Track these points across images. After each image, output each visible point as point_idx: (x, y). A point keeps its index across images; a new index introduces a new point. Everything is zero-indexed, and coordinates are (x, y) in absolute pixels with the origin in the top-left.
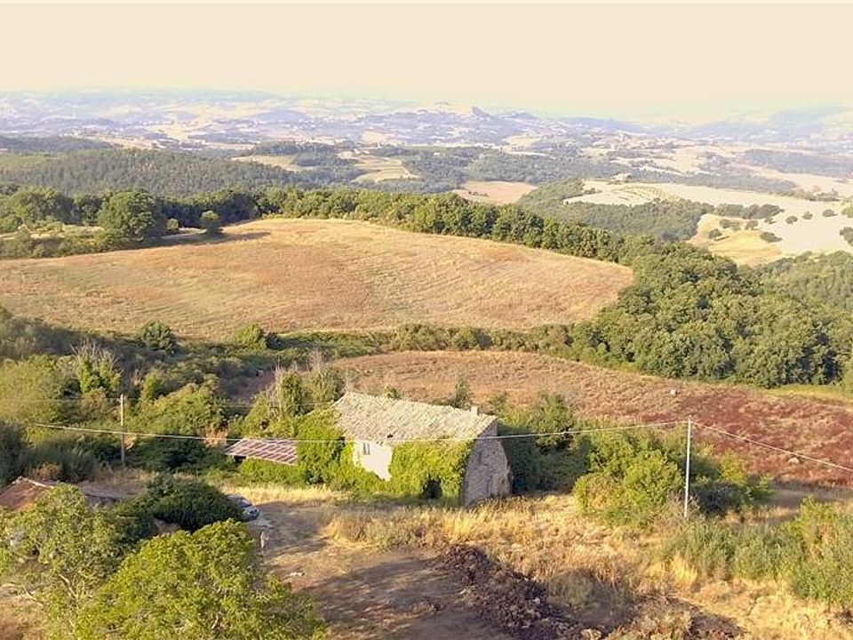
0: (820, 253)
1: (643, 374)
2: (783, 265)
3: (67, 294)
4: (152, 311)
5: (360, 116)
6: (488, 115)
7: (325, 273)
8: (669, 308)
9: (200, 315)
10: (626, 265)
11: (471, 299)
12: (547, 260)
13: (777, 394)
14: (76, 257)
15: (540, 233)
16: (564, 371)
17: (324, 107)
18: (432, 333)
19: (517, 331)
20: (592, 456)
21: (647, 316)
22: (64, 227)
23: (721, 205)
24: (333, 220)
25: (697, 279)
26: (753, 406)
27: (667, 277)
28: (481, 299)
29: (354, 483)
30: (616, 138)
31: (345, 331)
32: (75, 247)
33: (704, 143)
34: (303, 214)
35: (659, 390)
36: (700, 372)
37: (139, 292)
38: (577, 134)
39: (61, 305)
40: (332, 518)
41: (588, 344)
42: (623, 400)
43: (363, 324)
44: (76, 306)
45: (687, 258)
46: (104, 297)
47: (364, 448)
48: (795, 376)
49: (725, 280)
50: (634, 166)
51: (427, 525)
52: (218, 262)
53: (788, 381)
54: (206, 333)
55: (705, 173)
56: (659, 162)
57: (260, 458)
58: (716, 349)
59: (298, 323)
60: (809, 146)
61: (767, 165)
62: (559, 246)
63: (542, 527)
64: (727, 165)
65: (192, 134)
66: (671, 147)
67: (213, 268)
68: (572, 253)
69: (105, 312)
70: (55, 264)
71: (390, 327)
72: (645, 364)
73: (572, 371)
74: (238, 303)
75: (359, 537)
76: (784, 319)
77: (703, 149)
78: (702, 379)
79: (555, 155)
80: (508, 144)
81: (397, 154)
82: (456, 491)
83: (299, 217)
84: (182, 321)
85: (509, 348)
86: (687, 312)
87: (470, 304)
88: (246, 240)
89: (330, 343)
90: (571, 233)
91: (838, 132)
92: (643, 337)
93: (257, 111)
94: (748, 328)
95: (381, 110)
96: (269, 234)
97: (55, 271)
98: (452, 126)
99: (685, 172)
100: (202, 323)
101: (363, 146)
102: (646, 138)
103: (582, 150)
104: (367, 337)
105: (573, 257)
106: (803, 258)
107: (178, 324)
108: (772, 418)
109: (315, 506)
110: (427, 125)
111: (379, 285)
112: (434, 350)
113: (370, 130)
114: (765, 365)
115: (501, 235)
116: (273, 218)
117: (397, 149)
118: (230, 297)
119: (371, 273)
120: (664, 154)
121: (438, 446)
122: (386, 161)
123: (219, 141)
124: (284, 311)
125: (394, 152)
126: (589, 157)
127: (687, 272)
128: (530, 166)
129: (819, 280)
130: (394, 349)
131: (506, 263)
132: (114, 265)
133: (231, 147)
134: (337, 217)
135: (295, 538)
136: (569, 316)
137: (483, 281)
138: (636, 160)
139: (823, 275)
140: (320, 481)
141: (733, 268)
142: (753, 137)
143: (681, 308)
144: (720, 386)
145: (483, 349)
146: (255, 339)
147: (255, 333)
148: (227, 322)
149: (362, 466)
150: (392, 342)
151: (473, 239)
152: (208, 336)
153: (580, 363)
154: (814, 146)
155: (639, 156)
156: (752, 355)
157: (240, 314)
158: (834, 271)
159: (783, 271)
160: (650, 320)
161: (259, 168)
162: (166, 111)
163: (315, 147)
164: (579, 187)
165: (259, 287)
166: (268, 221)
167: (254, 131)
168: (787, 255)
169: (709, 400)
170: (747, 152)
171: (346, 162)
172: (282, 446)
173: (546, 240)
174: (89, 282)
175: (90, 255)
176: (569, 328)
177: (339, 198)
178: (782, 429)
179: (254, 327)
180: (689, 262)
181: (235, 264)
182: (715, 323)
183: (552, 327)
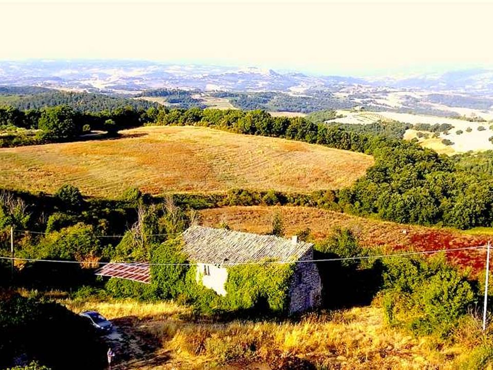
0: (478, 151)
1: (384, 221)
2: (456, 158)
3: (16, 170)
4: (71, 180)
5: (204, 75)
6: (279, 75)
7: (182, 158)
8: (399, 180)
9: (101, 183)
10: (369, 154)
11: (274, 174)
12: (320, 151)
13: (471, 233)
14: (24, 147)
15: (316, 134)
16: (334, 219)
17: (184, 70)
18: (250, 195)
19: (303, 194)
20: (385, 275)
21: (385, 185)
22: (18, 129)
23: (417, 124)
24: (187, 126)
25: (415, 162)
26: (458, 241)
27: (396, 160)
28: (280, 174)
29: (196, 298)
30: (353, 87)
31: (195, 193)
32: (24, 141)
33: (405, 90)
34: (169, 123)
35: (396, 231)
36: (421, 219)
37: (62, 169)
38: (330, 85)
39: (11, 176)
40: (176, 333)
41: (348, 202)
42: (374, 237)
43: (206, 189)
44: (21, 177)
45: (408, 149)
46: (40, 172)
47: (205, 269)
48: (480, 222)
49: (432, 163)
50: (363, 103)
51: (260, 339)
52: (113, 150)
53: (477, 225)
54: (104, 194)
55: (405, 107)
56: (378, 101)
57: (122, 277)
58: (430, 204)
59: (165, 188)
60: (465, 92)
61: (440, 103)
62: (327, 143)
63: (358, 337)
64: (418, 103)
65: (107, 85)
66: (386, 93)
67: (111, 154)
68: (336, 147)
69: (39, 181)
70: (10, 151)
71: (223, 191)
72: (385, 214)
73: (339, 219)
74: (126, 175)
75: (199, 351)
76: (471, 186)
77: (403, 94)
78: (422, 223)
79: (318, 97)
80: (290, 91)
81: (226, 96)
82: (281, 305)
83: (166, 125)
84: (89, 187)
85: (299, 204)
86: (411, 181)
87: (274, 177)
88: (132, 138)
89: (185, 201)
90: (335, 134)
91: (480, 84)
92: (384, 197)
93: (145, 73)
94: (449, 192)
95: (217, 71)
96: (147, 134)
97: (9, 155)
98: (258, 81)
99: (393, 106)
100: (102, 188)
101: (206, 92)
102: (370, 87)
103: (334, 94)
104: (209, 197)
105: (336, 149)
106: (468, 154)
107: (87, 189)
108: (472, 248)
109: (163, 320)
110: (243, 80)
111: (216, 165)
112: (251, 205)
113: (210, 83)
114: (461, 215)
115: (292, 135)
116: (150, 125)
117: (226, 93)
118: (121, 172)
119: (211, 158)
120: (382, 97)
121: (266, 268)
122: (220, 100)
123: (123, 89)
124: (156, 181)
125: (225, 95)
126: (338, 98)
127: (408, 157)
128: (303, 104)
129: (478, 167)
130: (226, 205)
131: (295, 152)
132: (47, 152)
133: (130, 92)
134: (190, 125)
135: (142, 352)
136: (335, 185)
137: (282, 163)
138: (365, 100)
139: (481, 164)
140: (169, 297)
141: (436, 156)
142: (431, 87)
143: (407, 179)
144: (433, 228)
145: (282, 205)
146: (136, 198)
147: (135, 193)
148: (119, 187)
149: (204, 285)
150: (225, 200)
151: (275, 138)
152: (105, 196)
153: (344, 214)
154: (468, 92)
155: (367, 97)
156: (453, 208)
157: (127, 182)
158: (488, 161)
159: (456, 162)
160: (388, 187)
161: (145, 103)
162: (92, 72)
163: (178, 92)
164: (333, 114)
165: (140, 165)
166: (147, 127)
167: (144, 84)
168: (458, 152)
169: (429, 237)
170: (429, 95)
171: (196, 100)
172: (140, 268)
173: (319, 139)
174: (31, 162)
175: (33, 146)
176: (336, 192)
177: (191, 113)
178: (480, 256)
179: (135, 190)
180: (410, 151)
181: (125, 151)
182: (429, 188)
183: (326, 191)
